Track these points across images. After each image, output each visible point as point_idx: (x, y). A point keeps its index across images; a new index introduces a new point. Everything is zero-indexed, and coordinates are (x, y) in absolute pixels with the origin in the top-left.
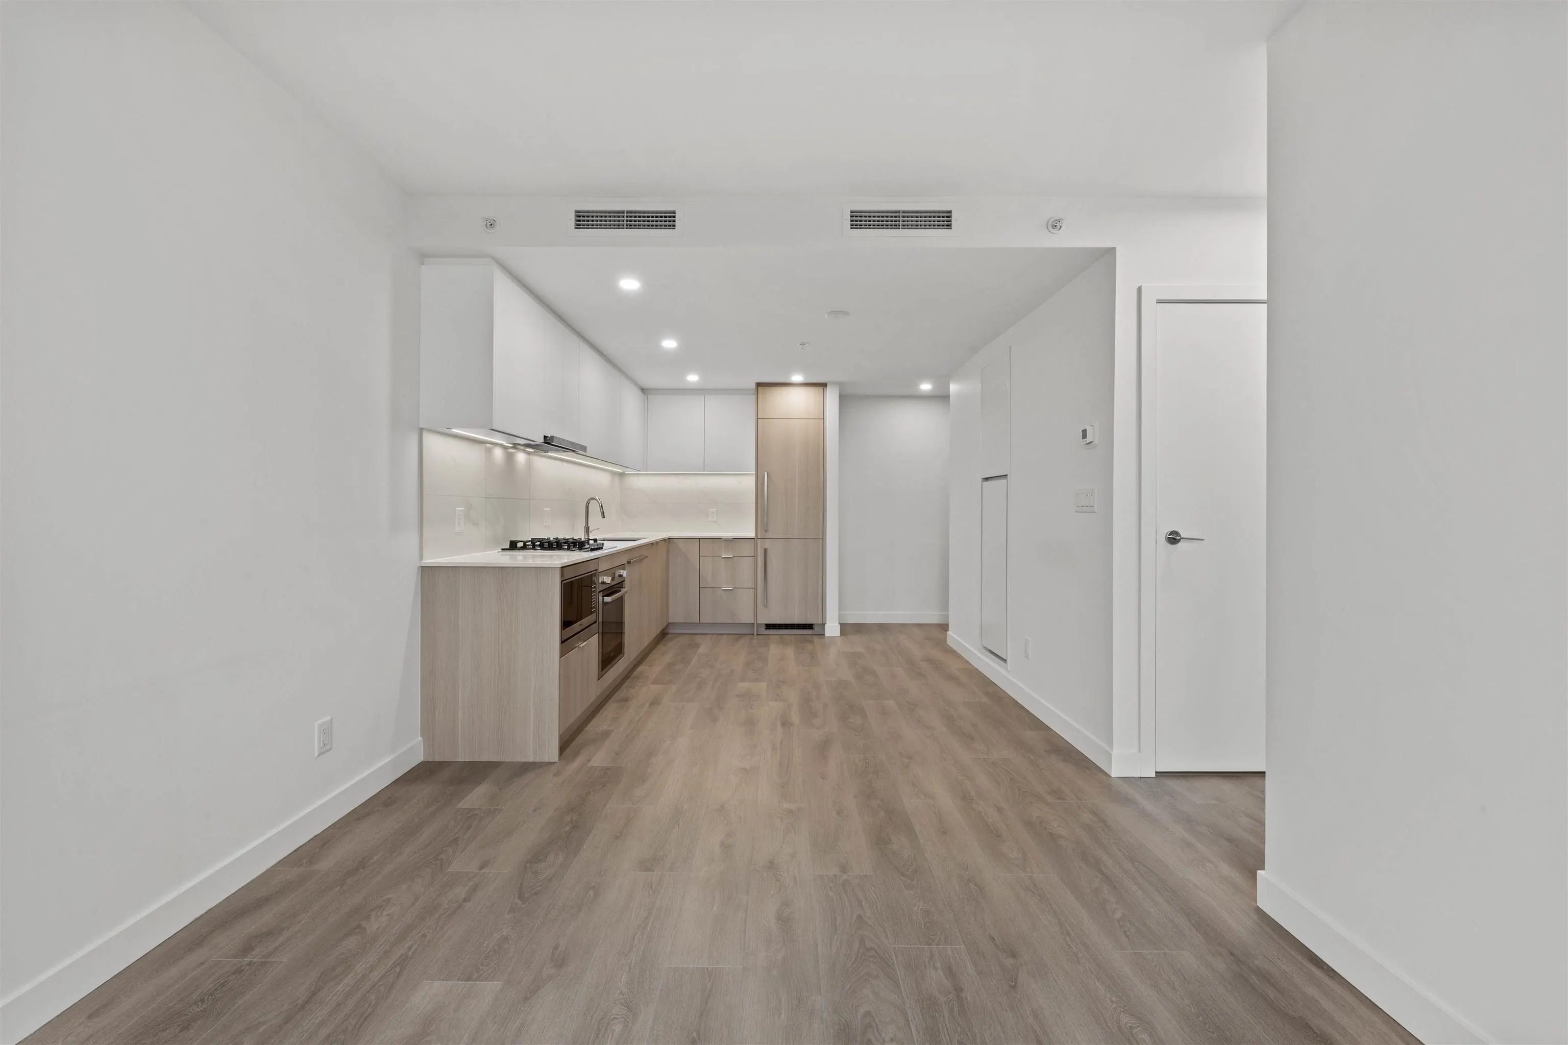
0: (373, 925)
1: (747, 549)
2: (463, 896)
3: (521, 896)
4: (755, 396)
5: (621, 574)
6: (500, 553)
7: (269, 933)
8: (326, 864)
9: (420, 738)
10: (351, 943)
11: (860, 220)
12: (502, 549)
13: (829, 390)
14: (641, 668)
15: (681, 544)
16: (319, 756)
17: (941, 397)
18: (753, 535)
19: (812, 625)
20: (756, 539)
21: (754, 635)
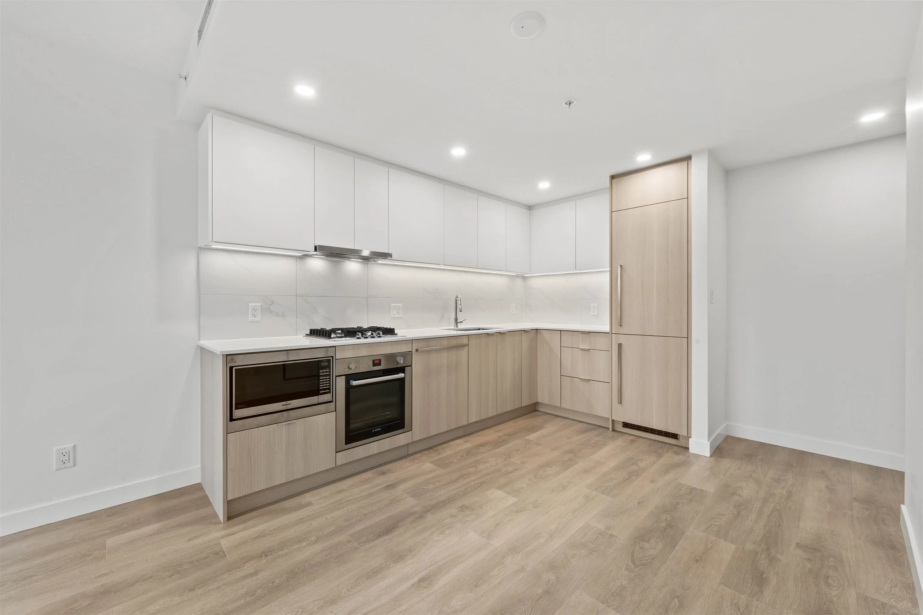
1: (601, 343)
4: (610, 190)
13: (694, 162)
15: (546, 335)
18: (607, 329)
19: (676, 434)
20: (611, 333)
21: (608, 429)
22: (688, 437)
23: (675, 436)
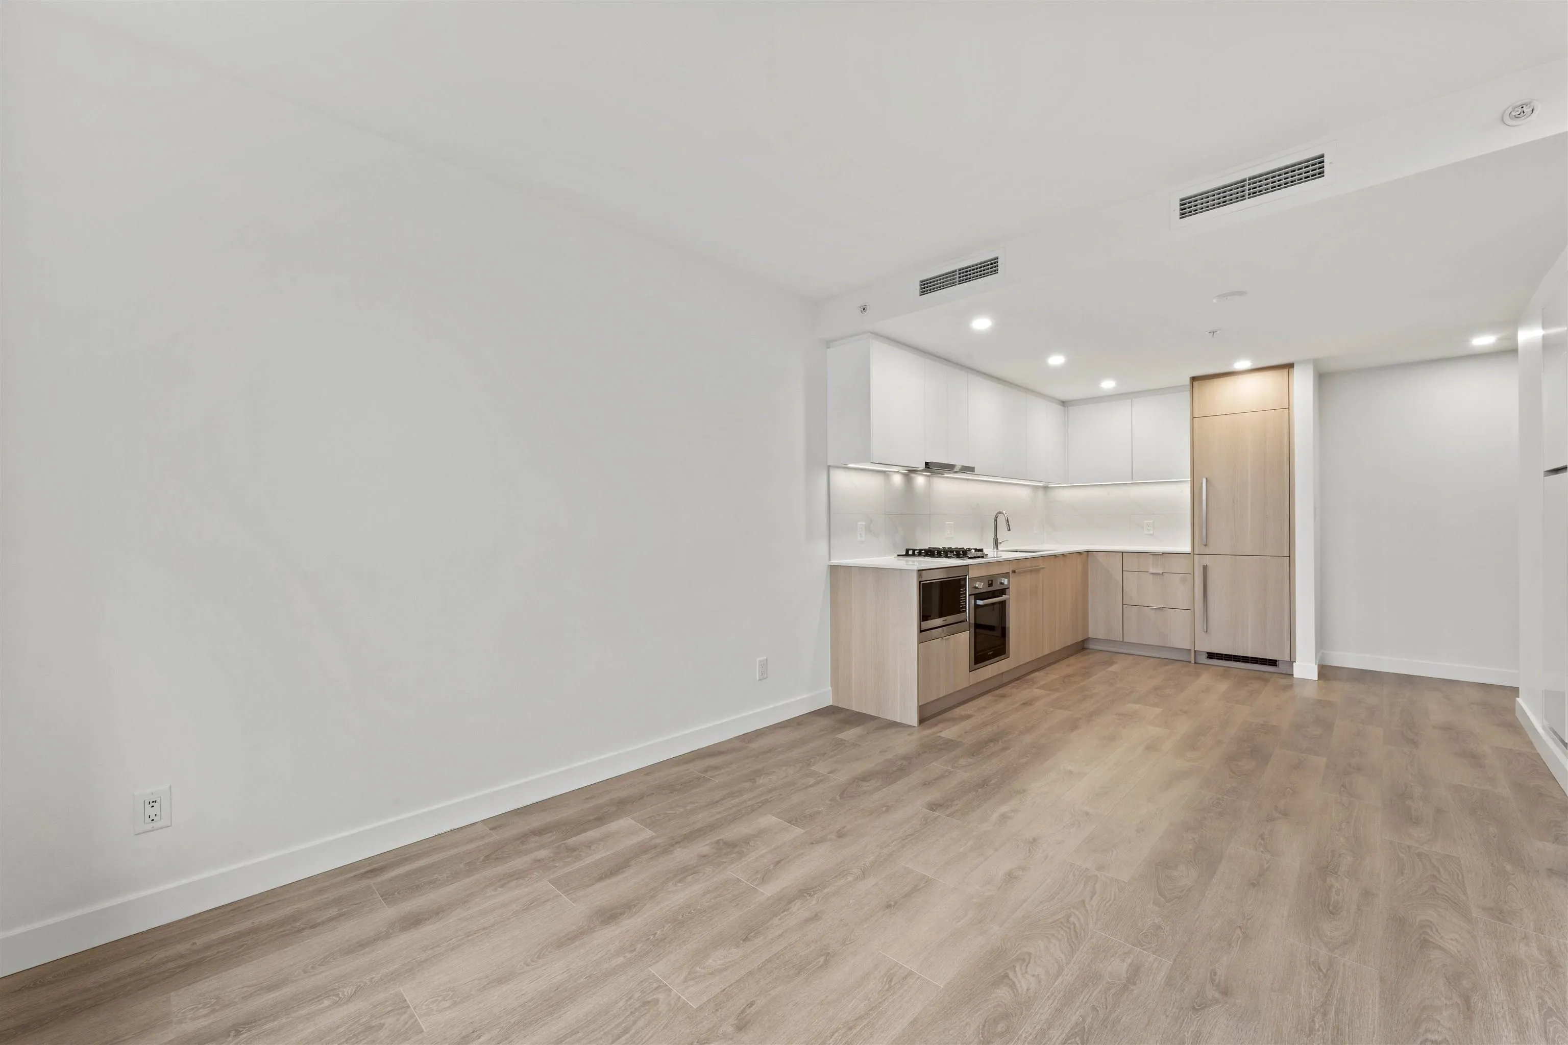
0: (760, 781)
1: (1181, 566)
2: (810, 784)
3: (841, 796)
4: (1189, 392)
5: (1003, 581)
6: (896, 559)
7: (716, 768)
8: (754, 745)
9: (830, 688)
10: (747, 785)
11: (1188, 207)
12: (898, 555)
13: (1297, 372)
14: (1037, 674)
15: (1101, 558)
16: (760, 680)
17: (1508, 351)
18: (1188, 549)
19: (1276, 661)
20: (1192, 554)
21: (1190, 662)
22: (1291, 663)
23: (1273, 663)
